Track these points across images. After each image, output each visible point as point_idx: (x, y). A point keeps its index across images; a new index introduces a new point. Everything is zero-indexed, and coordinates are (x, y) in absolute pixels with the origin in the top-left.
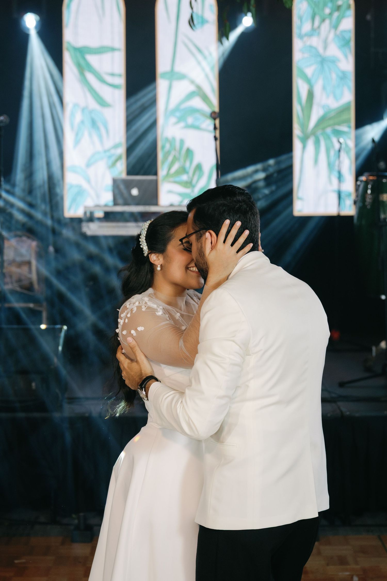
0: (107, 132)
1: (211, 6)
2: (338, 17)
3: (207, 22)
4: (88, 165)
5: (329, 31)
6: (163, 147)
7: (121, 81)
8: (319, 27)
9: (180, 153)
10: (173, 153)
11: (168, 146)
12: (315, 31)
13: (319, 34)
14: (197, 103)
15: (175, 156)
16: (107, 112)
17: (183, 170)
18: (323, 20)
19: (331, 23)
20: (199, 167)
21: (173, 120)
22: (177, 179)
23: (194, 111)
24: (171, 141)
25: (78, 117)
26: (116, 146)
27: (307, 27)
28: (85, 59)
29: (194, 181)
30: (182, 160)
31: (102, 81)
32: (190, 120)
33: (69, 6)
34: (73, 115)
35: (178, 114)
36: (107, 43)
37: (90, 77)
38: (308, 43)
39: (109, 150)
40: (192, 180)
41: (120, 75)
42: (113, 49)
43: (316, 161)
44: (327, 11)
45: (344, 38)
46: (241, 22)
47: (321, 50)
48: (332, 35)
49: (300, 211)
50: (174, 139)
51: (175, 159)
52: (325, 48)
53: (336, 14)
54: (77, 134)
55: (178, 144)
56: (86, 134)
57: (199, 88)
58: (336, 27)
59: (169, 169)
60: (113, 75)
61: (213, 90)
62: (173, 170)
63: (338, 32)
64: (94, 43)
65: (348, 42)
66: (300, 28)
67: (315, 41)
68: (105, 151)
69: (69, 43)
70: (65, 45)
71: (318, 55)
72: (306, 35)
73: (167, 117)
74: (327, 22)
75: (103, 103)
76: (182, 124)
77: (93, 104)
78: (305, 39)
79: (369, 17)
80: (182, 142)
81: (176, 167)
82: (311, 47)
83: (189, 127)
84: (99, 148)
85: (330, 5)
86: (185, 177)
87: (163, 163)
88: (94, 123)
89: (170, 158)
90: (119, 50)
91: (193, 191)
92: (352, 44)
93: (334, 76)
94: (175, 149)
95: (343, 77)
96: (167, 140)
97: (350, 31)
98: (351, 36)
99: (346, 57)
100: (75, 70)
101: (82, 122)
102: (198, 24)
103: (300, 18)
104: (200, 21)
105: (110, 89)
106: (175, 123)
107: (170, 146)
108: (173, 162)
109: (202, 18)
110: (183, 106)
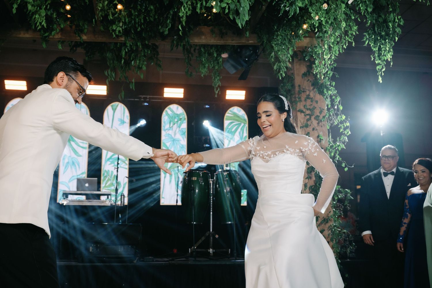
0: (79, 167)
1: (127, 116)
2: (181, 122)
3: (125, 123)
4: (69, 182)
5: (177, 129)
6: (104, 174)
7: (87, 146)
8: (172, 127)
9: (111, 177)
10: (108, 177)
12: (171, 128)
13: (172, 129)
15: (109, 178)
16: (80, 159)
17: (112, 184)
18: (174, 124)
19: (177, 125)
20: (119, 183)
21: (109, 163)
22: (109, 188)
24: (107, 172)
25: (66, 160)
26: (82, 174)
27: (167, 126)
30: (112, 180)
31: (78, 145)
34: (64, 159)
35: (111, 160)
37: (73, 144)
38: (168, 133)
39: (79, 175)
43: (170, 181)
44: (176, 120)
45: (183, 131)
46: (139, 122)
47: (173, 136)
48: (178, 130)
49: (163, 203)
50: (109, 170)
51: (109, 180)
52: (175, 134)
53: (180, 122)
54: (65, 168)
55: (110, 173)
56: (70, 167)
58: (179, 127)
59: (106, 184)
60: (83, 143)
62: (107, 185)
63: (180, 129)
65: (184, 134)
66: (164, 127)
67: (171, 132)
68: (77, 176)
71: (172, 138)
72: (167, 129)
73: (106, 162)
74: (176, 124)
75: (78, 155)
76: (113, 165)
77: (73, 155)
78: (167, 131)
79: (193, 124)
81: (109, 182)
82: (169, 134)
83: (115, 166)
84: (75, 174)
85: (177, 118)
86: (113, 188)
87: (103, 181)
88: (73, 163)
89: (107, 179)
92: (186, 134)
93: (178, 146)
94: (109, 176)
95: (182, 147)
96: (106, 171)
97: (185, 129)
98: (186, 130)
99: (184, 139)
101: (68, 163)
102: (121, 123)
103: (164, 122)
104: (122, 122)
105: (82, 149)
106: (110, 164)
107: (107, 174)
108: (108, 181)
109: (123, 121)
110: (113, 157)
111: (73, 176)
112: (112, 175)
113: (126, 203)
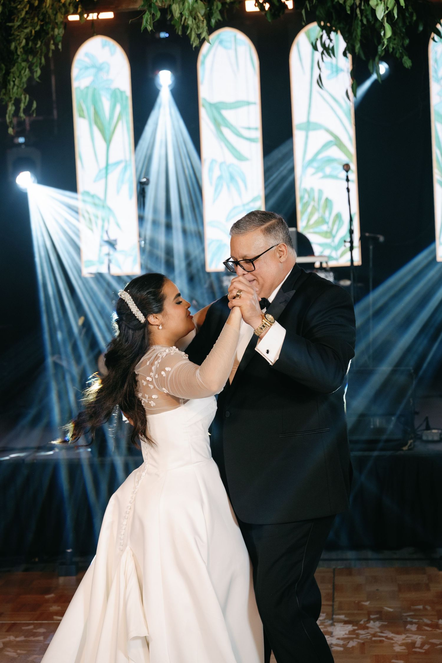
0: (246, 186)
3: (342, 70)
4: (228, 220)
6: (302, 198)
7: (258, 134)
9: (319, 204)
10: (312, 204)
11: (306, 196)
14: (335, 152)
15: (314, 206)
16: (245, 166)
17: (322, 221)
20: (338, 216)
21: (310, 170)
22: (317, 230)
23: (330, 161)
24: (310, 192)
25: (217, 173)
26: (254, 200)
28: (221, 114)
29: (334, 232)
30: (321, 211)
31: (239, 135)
32: (328, 170)
33: (203, 63)
34: (211, 170)
35: (315, 164)
36: (243, 97)
37: (226, 131)
39: (248, 204)
40: (332, 230)
41: (256, 129)
42: (248, 103)
50: (312, 189)
51: (315, 209)
54: (216, 190)
55: (316, 195)
56: (225, 188)
57: (336, 138)
59: (309, 220)
60: (249, 128)
61: (350, 139)
62: (312, 221)
64: (229, 99)
66: (436, 72)
68: (244, 205)
69: (204, 99)
70: (201, 102)
73: (305, 168)
75: (240, 157)
76: (320, 174)
77: (230, 159)
80: (320, 192)
81: (315, 217)
83: (326, 177)
84: (238, 202)
86: (324, 228)
87: (303, 213)
88: (232, 178)
89: (309, 209)
90: (255, 103)
91: (333, 241)
94: (314, 201)
96: (305, 190)
100: (212, 126)
101: (220, 178)
102: (332, 73)
103: (436, 61)
104: (334, 69)
105: (247, 143)
106: (313, 174)
107: (309, 196)
108: (311, 214)
109: (337, 67)
110: (320, 156)
111: (235, 208)
112: (320, 199)
113: (358, 260)
